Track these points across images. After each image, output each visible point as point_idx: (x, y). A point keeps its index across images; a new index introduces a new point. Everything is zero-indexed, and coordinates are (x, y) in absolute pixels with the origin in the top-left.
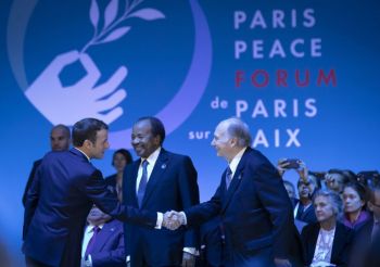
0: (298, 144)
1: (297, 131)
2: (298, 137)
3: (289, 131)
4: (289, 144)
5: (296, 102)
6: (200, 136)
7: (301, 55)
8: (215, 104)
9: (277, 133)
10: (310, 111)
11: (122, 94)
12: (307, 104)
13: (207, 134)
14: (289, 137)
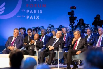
0: (39, 19)
1: (38, 16)
2: (39, 17)
3: (37, 16)
4: (37, 19)
5: (38, 10)
6: (20, 17)
7: (39, 1)
8: (23, 10)
9: (35, 16)
10: (41, 12)
11: (4, 8)
12: (40, 11)
13: (21, 16)
14: (37, 17)
